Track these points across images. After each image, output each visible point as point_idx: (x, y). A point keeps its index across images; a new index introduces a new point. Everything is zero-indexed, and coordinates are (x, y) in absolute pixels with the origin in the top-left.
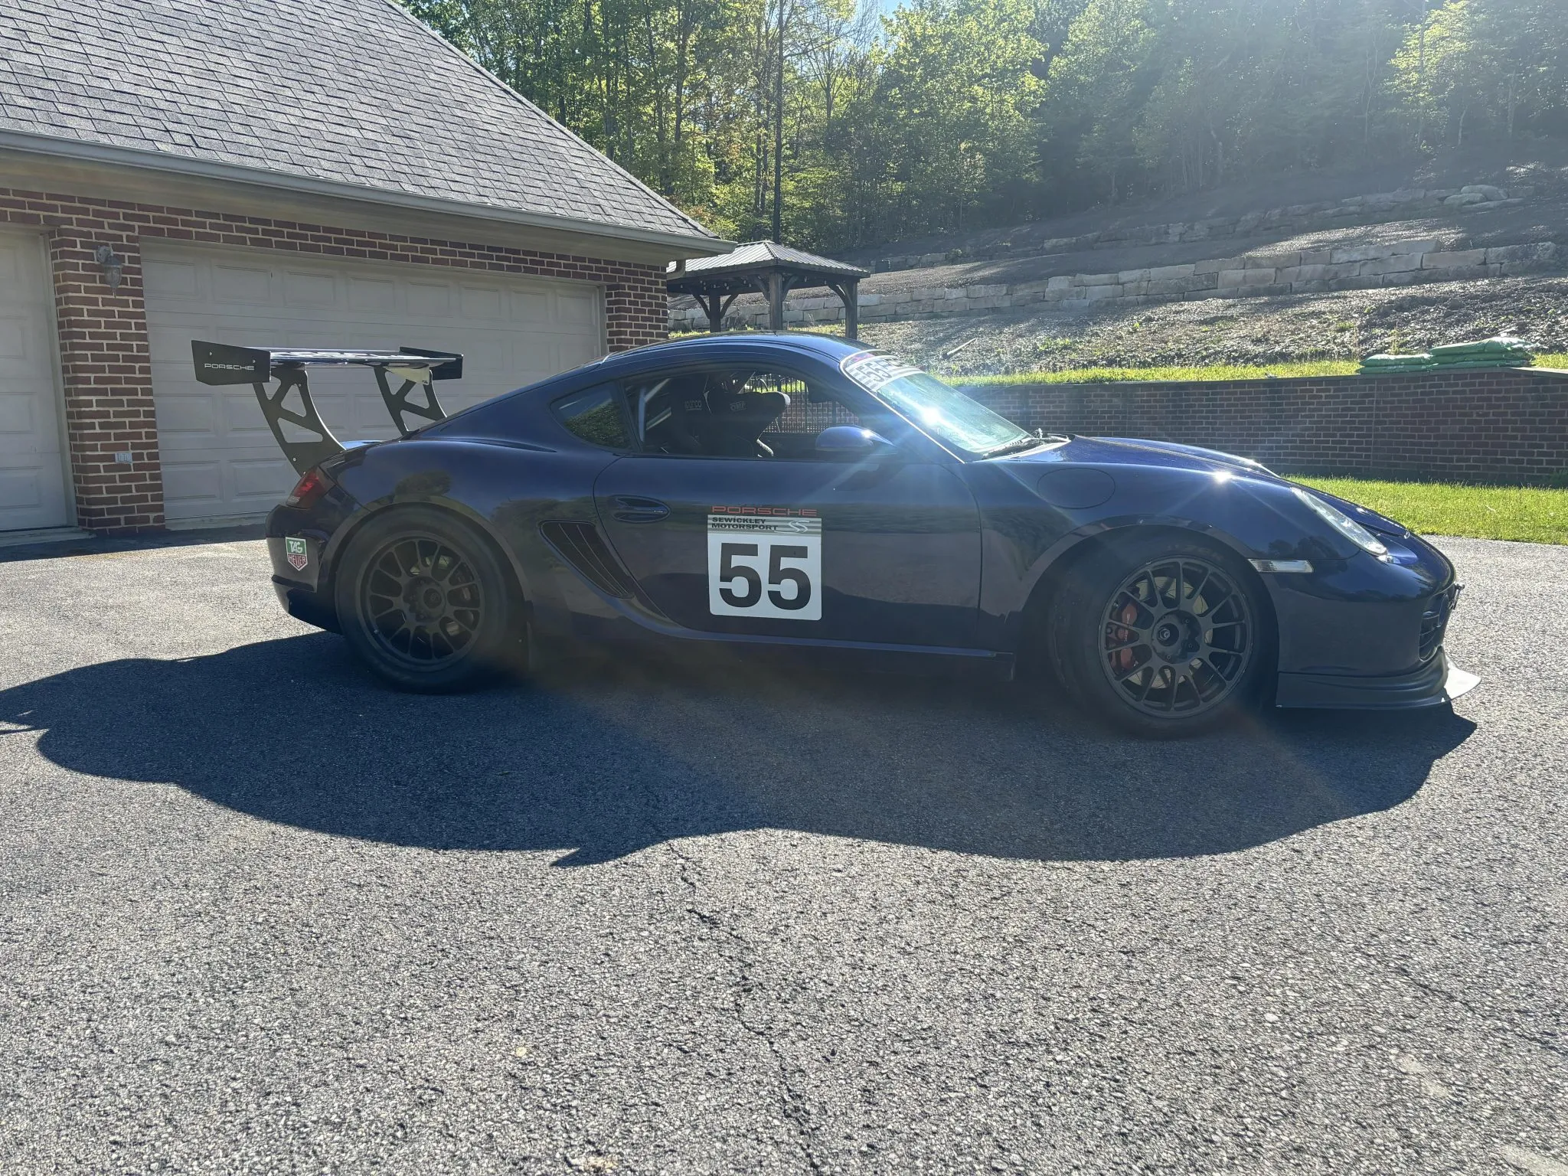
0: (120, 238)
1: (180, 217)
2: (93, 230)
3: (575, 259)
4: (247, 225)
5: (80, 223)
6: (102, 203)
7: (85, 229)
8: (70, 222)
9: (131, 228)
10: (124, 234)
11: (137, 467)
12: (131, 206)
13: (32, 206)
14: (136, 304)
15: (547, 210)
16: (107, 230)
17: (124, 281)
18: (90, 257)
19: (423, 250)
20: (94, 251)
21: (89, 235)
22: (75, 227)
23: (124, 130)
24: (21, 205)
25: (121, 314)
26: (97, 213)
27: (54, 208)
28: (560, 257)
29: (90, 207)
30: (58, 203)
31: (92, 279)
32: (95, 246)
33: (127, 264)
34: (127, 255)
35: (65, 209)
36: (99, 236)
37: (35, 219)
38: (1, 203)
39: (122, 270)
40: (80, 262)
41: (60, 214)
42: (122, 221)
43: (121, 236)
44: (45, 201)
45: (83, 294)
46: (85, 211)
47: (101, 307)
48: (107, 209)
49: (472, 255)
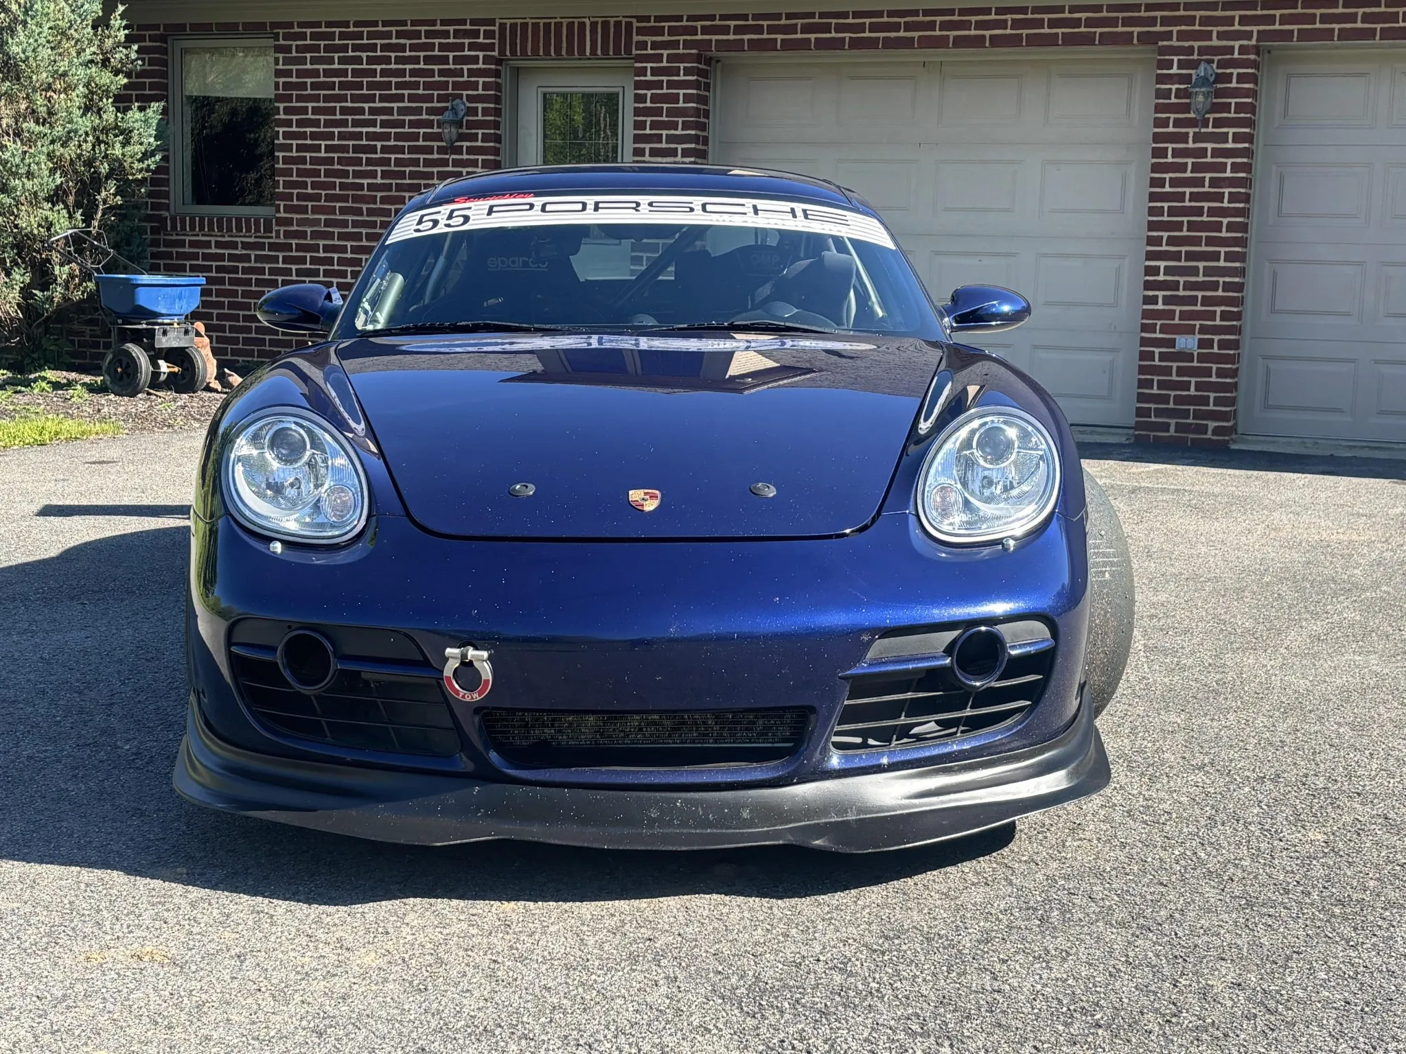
0: (1230, 50)
1: (1318, 12)
2: (1196, 44)
5: (1182, 36)
6: (1212, 6)
7: (1187, 44)
8: (1168, 36)
9: (1248, 35)
10: (1237, 44)
11: (1202, 357)
12: (1251, 5)
13: (1127, 22)
14: (1239, 138)
16: (1215, 42)
17: (1225, 108)
18: (1186, 79)
20: (1193, 72)
21: (1190, 50)
22: (1174, 43)
24: (1113, 22)
25: (1216, 153)
26: (1205, 21)
27: (1152, 21)
29: (1198, 14)
30: (1158, 14)
31: (1186, 108)
32: (1194, 65)
33: (1234, 85)
34: (1235, 71)
35: (1166, 21)
36: (1202, 51)
37: (1126, 39)
38: (1090, 23)
39: (1219, 93)
40: (1174, 87)
41: (1158, 28)
42: (1237, 27)
43: (1233, 48)
44: (1143, 14)
45: (1171, 129)
46: (1190, 20)
47: (1191, 145)
48: (1219, 13)
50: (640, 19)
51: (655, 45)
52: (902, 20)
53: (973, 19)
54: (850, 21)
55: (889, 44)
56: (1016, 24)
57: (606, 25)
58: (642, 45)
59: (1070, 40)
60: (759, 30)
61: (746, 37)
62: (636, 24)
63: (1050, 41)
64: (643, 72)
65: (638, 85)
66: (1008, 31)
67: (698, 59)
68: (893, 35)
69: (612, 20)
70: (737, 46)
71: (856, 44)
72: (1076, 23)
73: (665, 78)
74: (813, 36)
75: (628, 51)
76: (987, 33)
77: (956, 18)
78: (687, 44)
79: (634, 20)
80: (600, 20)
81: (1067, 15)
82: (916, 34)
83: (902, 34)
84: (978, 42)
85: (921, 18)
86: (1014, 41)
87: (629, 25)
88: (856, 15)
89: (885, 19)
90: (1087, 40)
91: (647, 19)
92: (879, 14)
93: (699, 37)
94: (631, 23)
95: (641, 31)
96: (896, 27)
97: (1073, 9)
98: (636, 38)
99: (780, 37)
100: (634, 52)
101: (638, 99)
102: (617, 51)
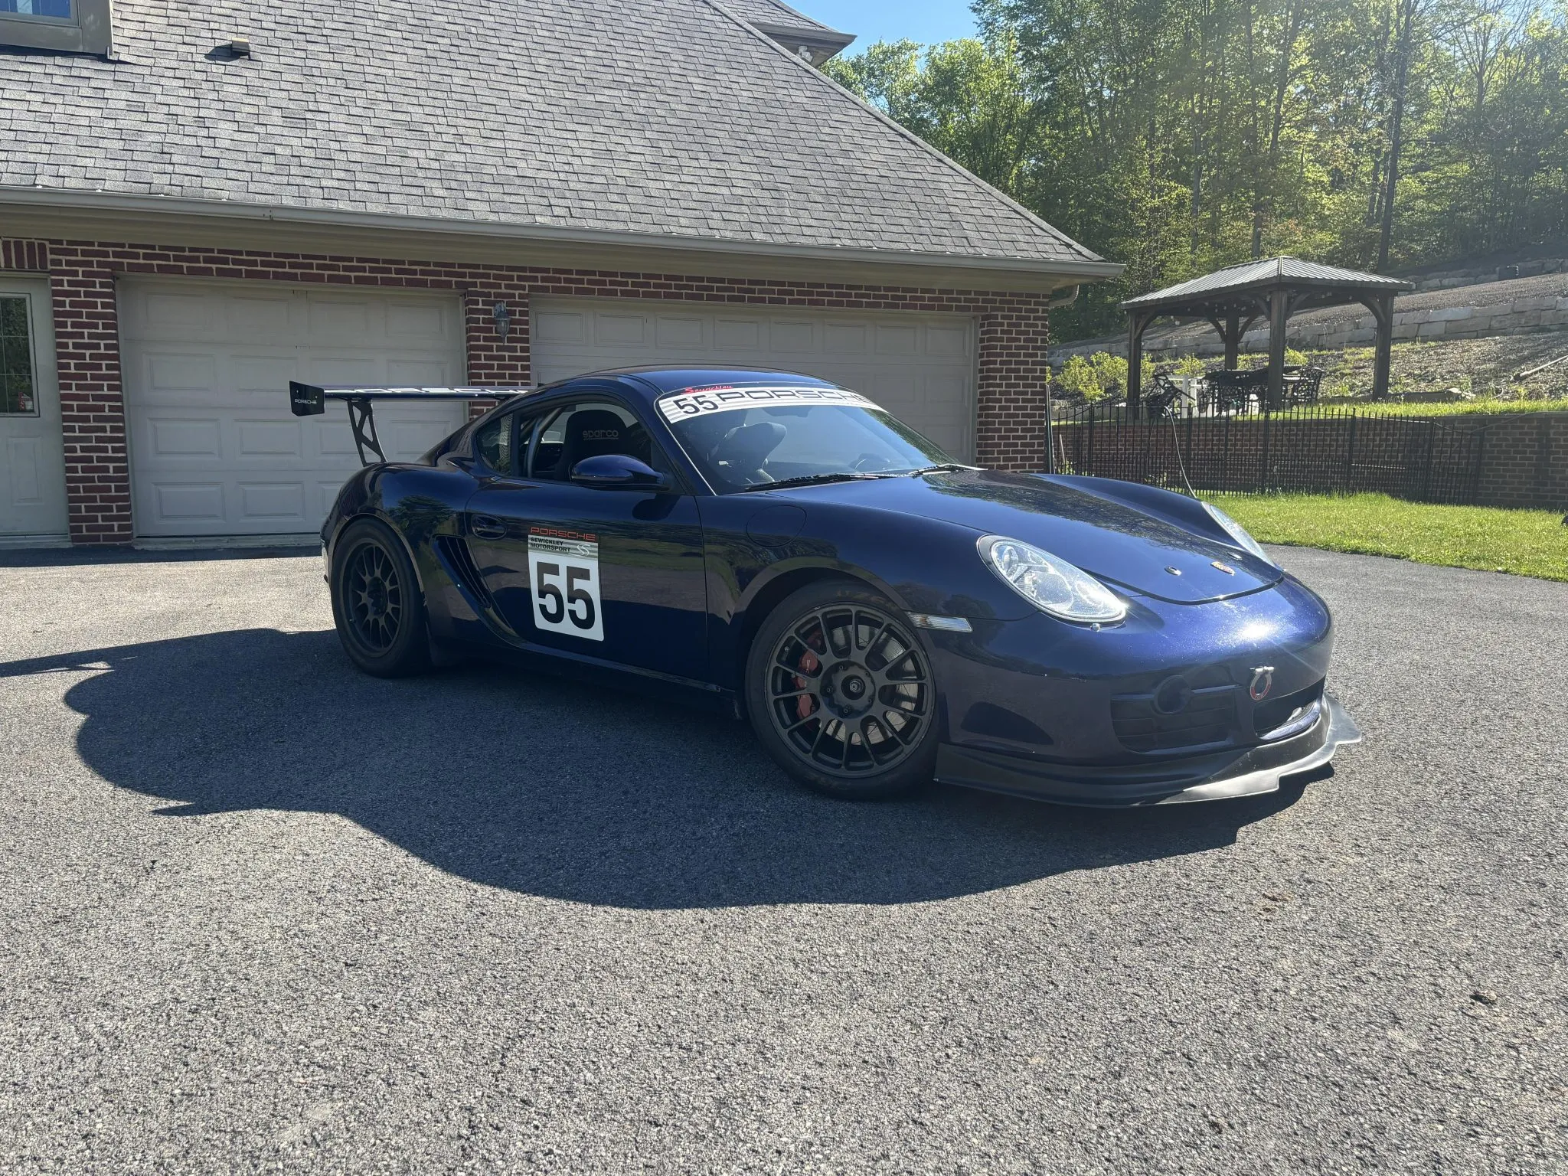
0: (513, 296)
1: (562, 276)
2: (492, 291)
3: (942, 291)
4: (619, 279)
5: (483, 285)
6: (500, 268)
7: (486, 290)
8: (474, 285)
9: (523, 288)
10: (517, 293)
12: (523, 269)
13: (447, 274)
14: (523, 350)
15: (902, 246)
16: (504, 290)
17: (514, 331)
18: (489, 312)
19: (780, 292)
20: (492, 308)
21: (489, 295)
22: (479, 289)
23: (514, 208)
24: (438, 274)
25: (511, 358)
26: (496, 277)
27: (463, 275)
28: (924, 291)
29: (492, 272)
30: (467, 270)
31: (490, 330)
32: (493, 304)
33: (517, 317)
34: (518, 309)
35: (472, 275)
36: (497, 295)
37: (448, 284)
38: (423, 273)
39: (513, 322)
40: (481, 317)
41: (467, 280)
42: (516, 282)
43: (514, 294)
44: (457, 270)
45: (482, 343)
46: (488, 276)
47: (495, 353)
48: (504, 273)
49: (830, 294)
50: (52, 242)
51: (69, 263)
52: (287, 260)
53: (341, 264)
54: (245, 257)
55: (277, 276)
56: (372, 270)
57: (19, 245)
58: (59, 262)
59: (410, 283)
60: (167, 258)
61: (155, 262)
62: (48, 246)
63: (397, 282)
64: (61, 283)
65: (56, 293)
66: (367, 274)
67: (112, 276)
68: (280, 270)
69: (24, 242)
70: (147, 268)
71: (250, 274)
72: (414, 272)
73: (82, 289)
74: (214, 266)
75: (43, 265)
76: (352, 274)
77: (327, 262)
78: (100, 265)
79: (47, 243)
80: (12, 240)
81: (407, 267)
82: (299, 271)
83: (287, 270)
84: (345, 280)
85: (301, 260)
86: (372, 281)
87: (42, 247)
88: (249, 254)
89: (273, 259)
90: (423, 284)
91: (60, 242)
92: (268, 255)
93: (111, 259)
94: (44, 245)
95: (53, 251)
96: (282, 265)
97: (411, 263)
98: (50, 257)
99: (185, 265)
100: (50, 267)
101: (57, 304)
102: (32, 265)
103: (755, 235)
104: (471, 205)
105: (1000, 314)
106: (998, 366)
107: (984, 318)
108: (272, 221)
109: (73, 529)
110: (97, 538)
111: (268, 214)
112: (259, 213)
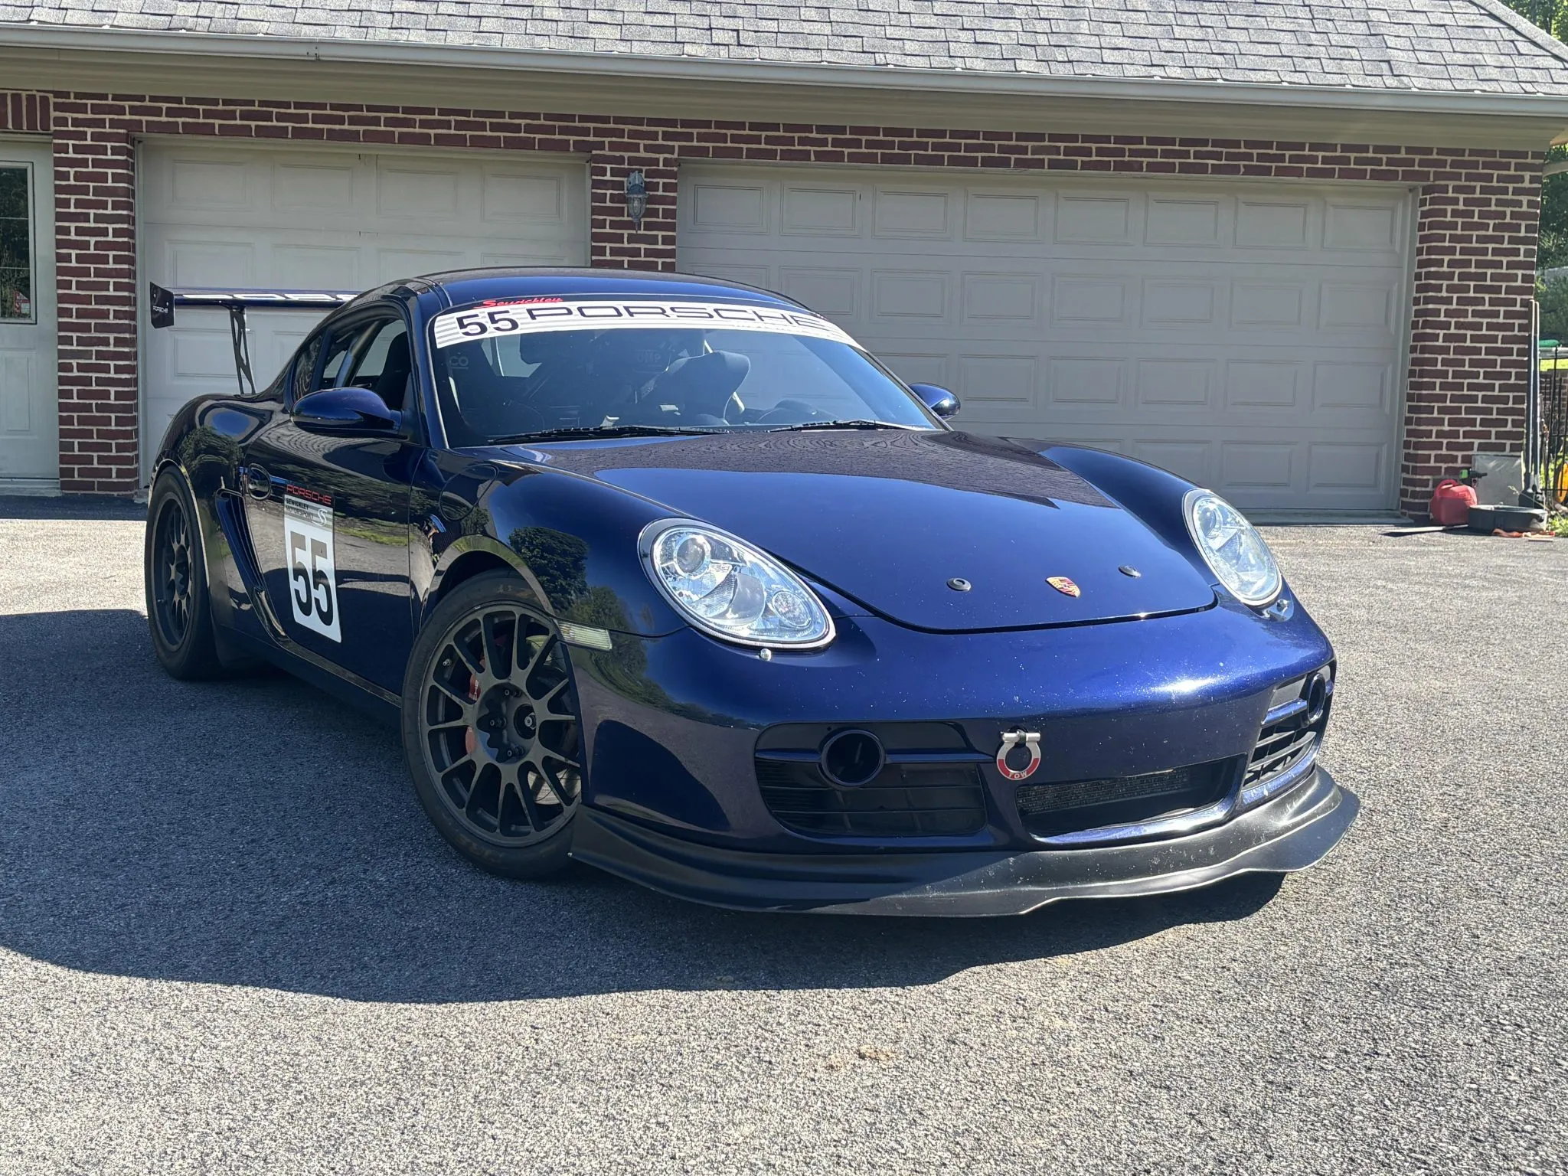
0: (656, 162)
1: (729, 132)
2: (626, 155)
3: (1345, 148)
4: (814, 135)
5: (613, 146)
6: (639, 121)
7: (617, 154)
8: (600, 146)
9: (671, 150)
10: (661, 157)
12: (672, 123)
13: (564, 131)
14: (667, 240)
15: (1272, 77)
16: (642, 154)
17: (654, 213)
18: (619, 185)
19: (1068, 152)
20: (625, 179)
21: (621, 160)
22: (607, 152)
23: (656, 34)
24: (550, 130)
25: (648, 253)
26: (633, 134)
27: (585, 132)
28: (1314, 147)
29: (627, 127)
30: (591, 125)
31: (620, 212)
32: (626, 173)
33: (660, 193)
34: (661, 181)
35: (598, 132)
36: (632, 161)
37: (563, 146)
38: (529, 129)
39: (651, 200)
40: (609, 192)
41: (591, 138)
42: (660, 142)
43: (658, 160)
44: (577, 124)
45: (608, 230)
46: (620, 133)
47: (626, 245)
48: (645, 128)
49: (1153, 154)
50: (57, 94)
51: (76, 122)
52: (346, 114)
53: (418, 117)
54: (292, 111)
55: (333, 135)
56: (460, 125)
57: (17, 98)
58: (63, 122)
59: (511, 144)
60: (195, 113)
61: (180, 120)
62: (52, 100)
63: (493, 143)
64: (64, 149)
65: (58, 162)
66: (452, 132)
67: (127, 138)
68: (337, 127)
69: (24, 94)
70: (171, 128)
71: (298, 133)
72: (517, 128)
73: (90, 157)
74: (253, 124)
75: (45, 126)
76: (432, 132)
77: (400, 115)
78: (114, 124)
79: (50, 96)
80: (9, 92)
81: (507, 120)
82: (361, 128)
83: (346, 127)
84: (424, 139)
85: (365, 113)
86: (458, 141)
87: (45, 101)
88: (298, 105)
89: (328, 112)
90: (527, 144)
91: (67, 95)
92: (322, 106)
93: (127, 117)
94: (47, 98)
95: (58, 107)
96: (340, 120)
97: (512, 115)
98: (53, 114)
99: (217, 122)
100: (53, 128)
101: (59, 176)
102: (32, 125)
103: (1022, 65)
104: (594, 31)
105: (1451, 184)
106: (1445, 269)
107: (1426, 190)
108: (318, 60)
109: (64, 473)
110: (91, 486)
111: (313, 51)
112: (302, 50)
